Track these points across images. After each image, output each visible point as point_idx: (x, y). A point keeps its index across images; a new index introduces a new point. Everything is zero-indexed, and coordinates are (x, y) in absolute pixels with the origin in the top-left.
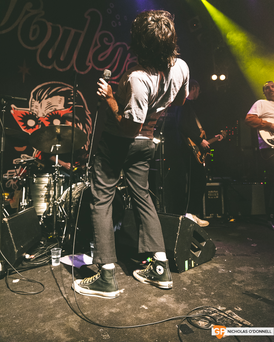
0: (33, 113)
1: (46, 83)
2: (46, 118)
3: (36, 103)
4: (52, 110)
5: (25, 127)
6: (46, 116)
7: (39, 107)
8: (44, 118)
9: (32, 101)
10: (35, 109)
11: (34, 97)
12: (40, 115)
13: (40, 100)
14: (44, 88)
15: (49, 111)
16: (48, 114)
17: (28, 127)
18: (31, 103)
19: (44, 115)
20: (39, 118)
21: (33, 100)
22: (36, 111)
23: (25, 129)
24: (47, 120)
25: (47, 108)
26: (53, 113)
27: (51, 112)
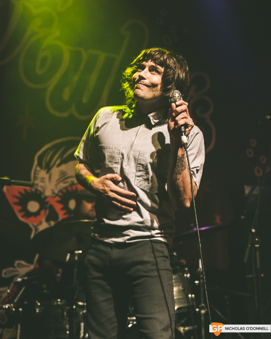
0: (37, 190)
1: (59, 141)
2: (58, 198)
3: (43, 174)
4: (67, 185)
5: (23, 214)
6: (57, 195)
7: (47, 180)
8: (54, 197)
9: (35, 170)
10: (41, 184)
11: (40, 164)
12: (48, 193)
13: (48, 168)
14: (56, 148)
15: (62, 185)
16: (60, 191)
17: (28, 214)
18: (35, 174)
19: (53, 193)
20: (46, 197)
21: (38, 169)
22: (41, 187)
23: (23, 216)
24: (59, 202)
25: (59, 181)
26: (70, 189)
27: (66, 188)
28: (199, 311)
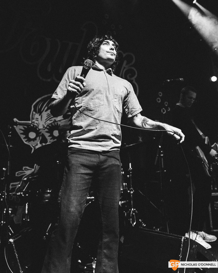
0: (34, 125)
2: (46, 130)
3: (37, 116)
4: (52, 122)
5: (26, 139)
6: (46, 128)
7: (40, 120)
8: (45, 129)
9: (33, 114)
11: (35, 110)
12: (41, 127)
13: (40, 113)
14: (44, 101)
15: (49, 122)
16: (48, 126)
17: (29, 140)
18: (32, 116)
19: (44, 127)
20: (40, 129)
21: (34, 113)
22: (36, 123)
23: (26, 141)
24: (47, 132)
25: (47, 120)
26: (53, 124)
27: (51, 124)
28: (130, 192)
